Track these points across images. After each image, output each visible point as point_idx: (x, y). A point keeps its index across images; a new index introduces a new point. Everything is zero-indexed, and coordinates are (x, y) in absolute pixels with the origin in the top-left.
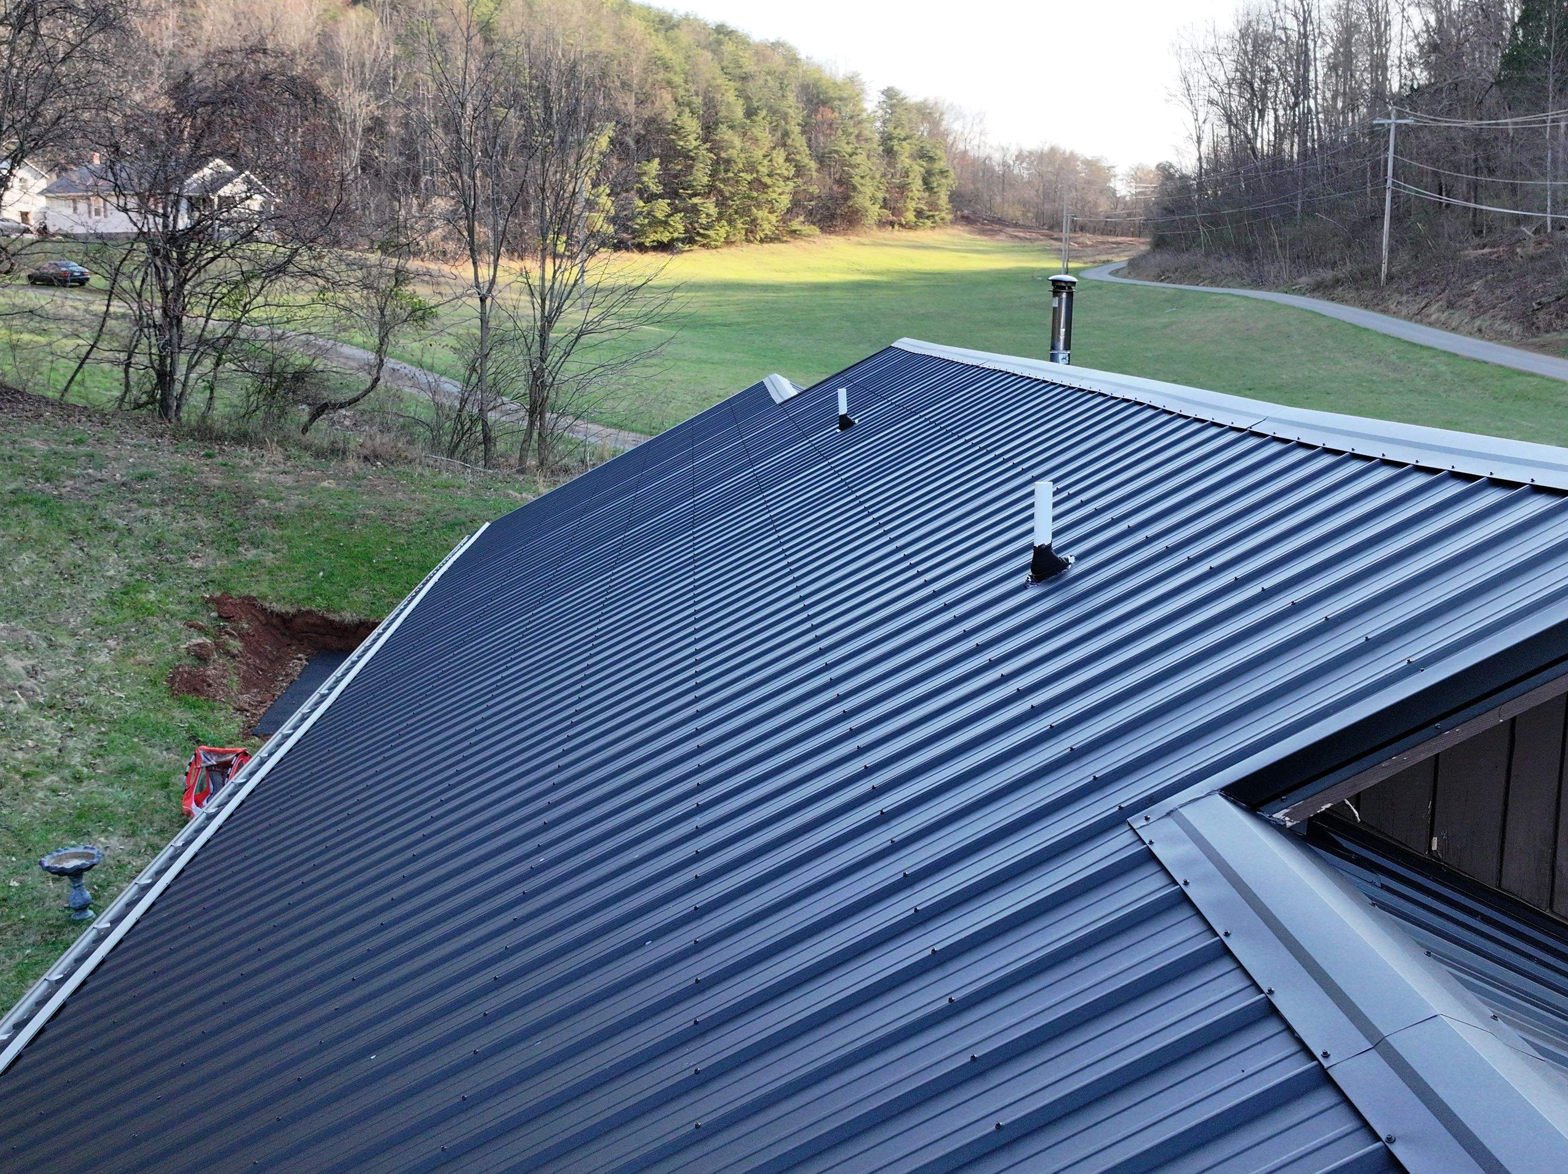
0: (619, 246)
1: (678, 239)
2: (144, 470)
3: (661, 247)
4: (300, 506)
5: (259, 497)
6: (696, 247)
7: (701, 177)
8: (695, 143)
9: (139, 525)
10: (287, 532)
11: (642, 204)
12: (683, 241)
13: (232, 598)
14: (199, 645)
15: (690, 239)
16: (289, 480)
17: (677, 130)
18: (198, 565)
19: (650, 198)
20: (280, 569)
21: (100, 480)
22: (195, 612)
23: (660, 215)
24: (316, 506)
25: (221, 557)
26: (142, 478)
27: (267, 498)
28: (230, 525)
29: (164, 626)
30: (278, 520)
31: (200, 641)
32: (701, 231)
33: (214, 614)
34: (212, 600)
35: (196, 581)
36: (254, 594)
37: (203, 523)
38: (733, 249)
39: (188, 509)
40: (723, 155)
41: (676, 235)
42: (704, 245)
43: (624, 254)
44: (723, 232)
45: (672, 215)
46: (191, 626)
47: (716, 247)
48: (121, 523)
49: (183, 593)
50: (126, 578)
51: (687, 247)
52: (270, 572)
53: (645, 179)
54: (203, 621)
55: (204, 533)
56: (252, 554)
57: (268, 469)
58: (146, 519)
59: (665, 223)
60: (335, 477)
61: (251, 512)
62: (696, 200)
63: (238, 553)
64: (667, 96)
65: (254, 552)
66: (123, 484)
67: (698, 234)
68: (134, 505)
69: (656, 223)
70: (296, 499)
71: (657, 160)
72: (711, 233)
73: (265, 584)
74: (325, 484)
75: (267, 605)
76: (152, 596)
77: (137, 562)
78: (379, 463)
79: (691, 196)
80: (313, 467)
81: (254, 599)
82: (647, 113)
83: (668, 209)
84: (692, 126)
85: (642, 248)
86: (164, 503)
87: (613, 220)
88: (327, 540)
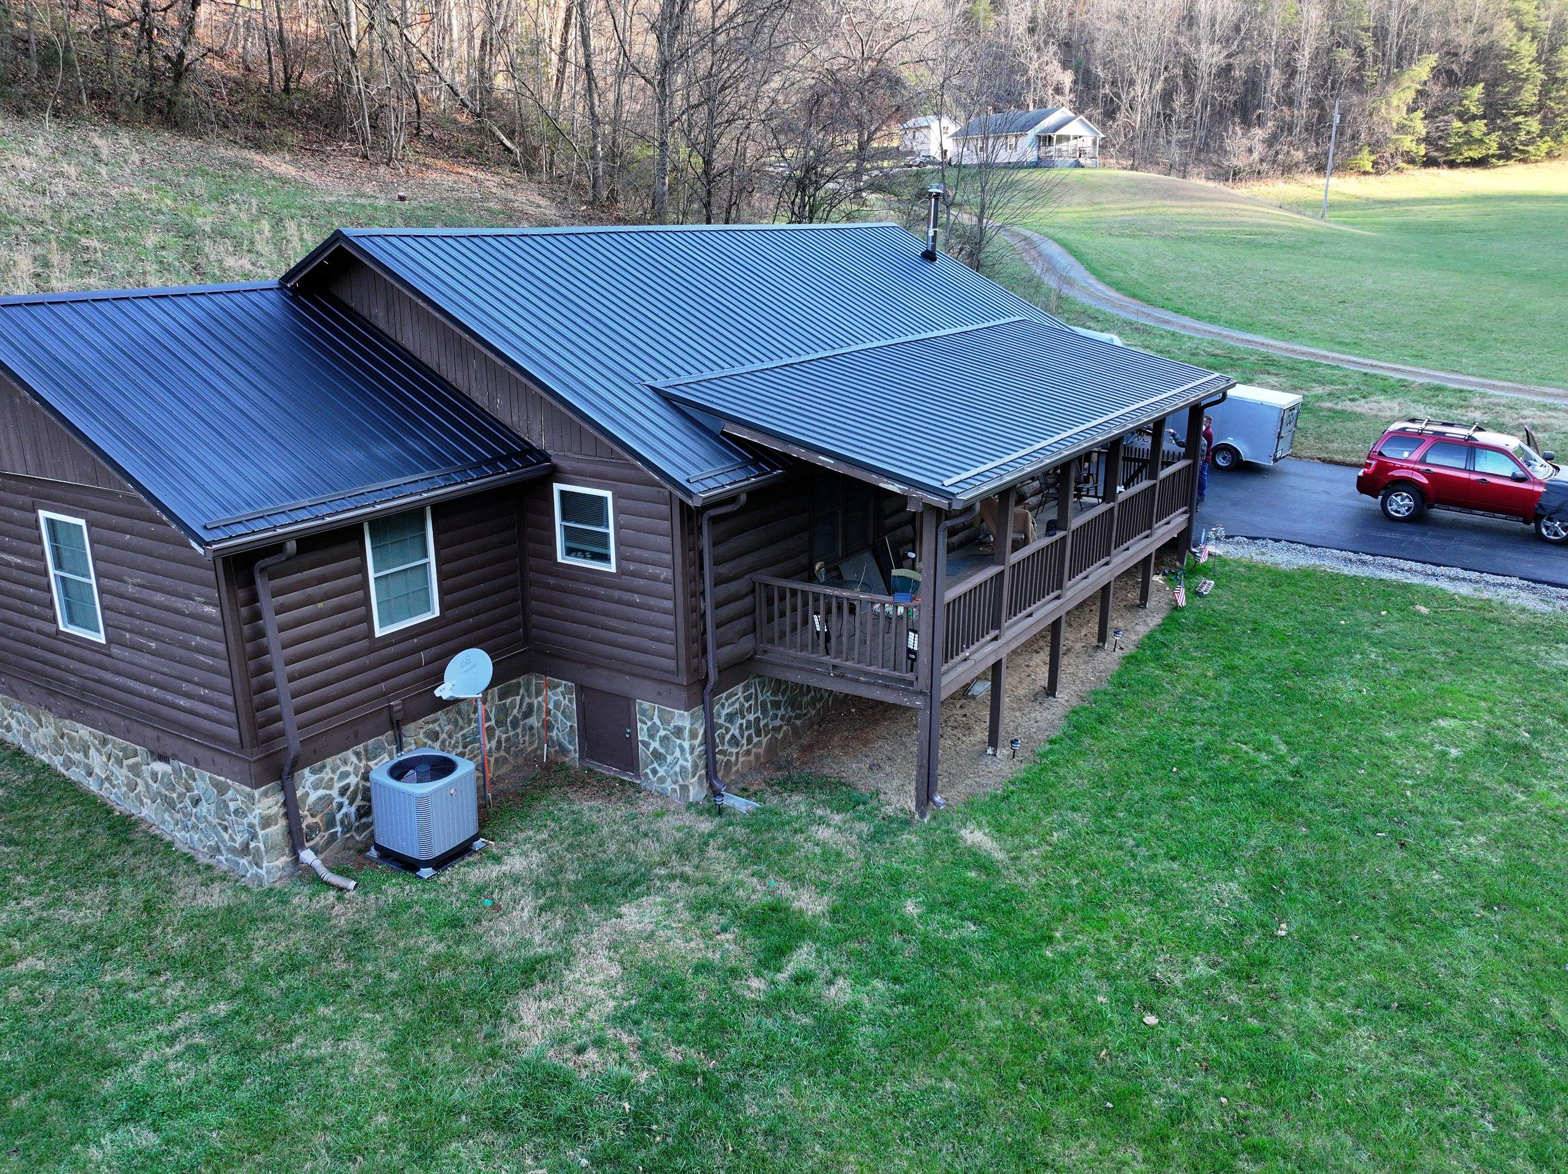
0: (1429, 162)
1: (1493, 156)
3: (1481, 163)
6: (1511, 162)
7: (1529, 96)
8: (1527, 66)
11: (1460, 124)
12: (1500, 157)
15: (1506, 154)
17: (1512, 55)
19: (1465, 117)
23: (1477, 134)
32: (1520, 147)
38: (1555, 164)
40: (1559, 75)
41: (1491, 152)
42: (1520, 160)
43: (1433, 170)
44: (1544, 148)
45: (1489, 134)
47: (1536, 161)
51: (1501, 162)
53: (1466, 102)
59: (1481, 142)
62: (1519, 119)
64: (1509, 24)
67: (1517, 150)
69: (1471, 141)
71: (1482, 85)
72: (1530, 148)
79: (1516, 115)
82: (1483, 41)
83: (1484, 129)
84: (1528, 49)
85: (1452, 165)
87: (1427, 140)
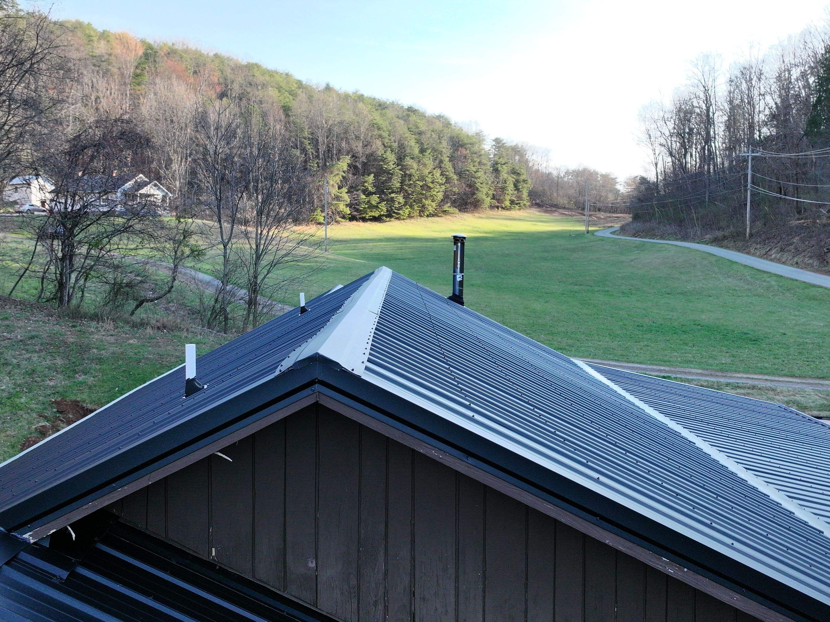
0: (352, 218)
1: (383, 215)
2: (34, 333)
3: (375, 219)
4: (113, 353)
5: (93, 348)
6: (393, 219)
7: (396, 183)
8: (393, 166)
9: (24, 362)
10: (104, 367)
11: (364, 197)
12: (386, 216)
13: (66, 401)
14: (42, 426)
15: (390, 215)
16: (112, 339)
17: (384, 160)
18: (52, 384)
19: (369, 194)
20: (95, 386)
21: (9, 339)
22: (45, 409)
23: (374, 203)
24: (122, 353)
25: (65, 380)
26: (32, 337)
27: (97, 348)
28: (74, 363)
29: (25, 416)
30: (100, 360)
31: (43, 424)
32: (396, 211)
33: (55, 410)
34: (55, 402)
35: (49, 392)
36: (78, 399)
37: (59, 361)
38: (413, 220)
39: (54, 354)
40: (408, 172)
41: (382, 213)
42: (397, 218)
43: (354, 222)
44: (407, 211)
45: (380, 203)
46: (41, 416)
47: (404, 219)
48: (15, 361)
49: (41, 398)
50: (12, 391)
51: (388, 219)
52: (90, 388)
53: (366, 184)
54: (48, 413)
55: (59, 367)
56: (81, 378)
57: (103, 333)
58: (29, 359)
59: (377, 207)
60: (139, 338)
61: (85, 356)
62: (393, 195)
63: (74, 378)
64: (379, 143)
65: (83, 377)
66: (21, 341)
67: (394, 213)
68: (24, 352)
69: (372, 207)
70: (112, 349)
71: (373, 175)
72: (401, 212)
73: (86, 394)
74: (131, 341)
75: (85, 405)
76: (23, 400)
77: (19, 382)
78: (165, 331)
79: (390, 193)
80: (128, 333)
81: (78, 402)
82: (368, 151)
83: (378, 200)
84: (391, 157)
85: (364, 220)
86: (41, 351)
87: (350, 205)
88: (124, 371)
